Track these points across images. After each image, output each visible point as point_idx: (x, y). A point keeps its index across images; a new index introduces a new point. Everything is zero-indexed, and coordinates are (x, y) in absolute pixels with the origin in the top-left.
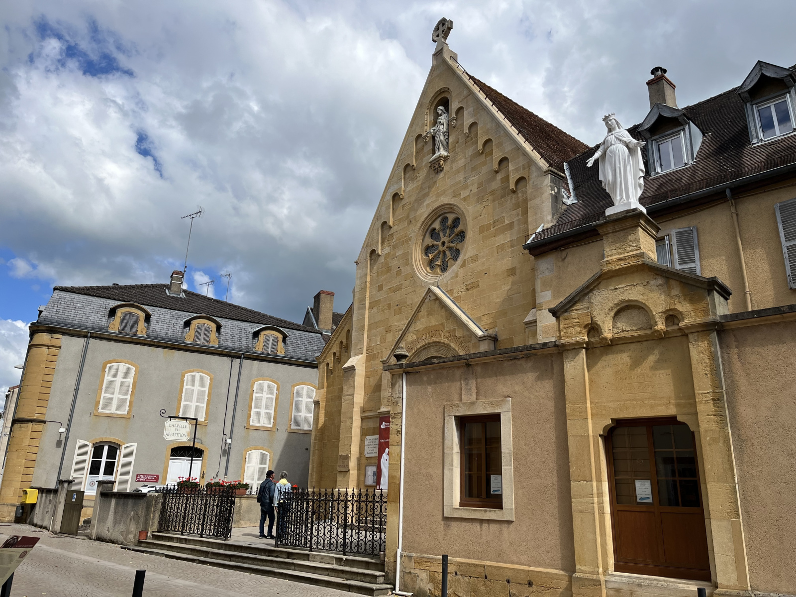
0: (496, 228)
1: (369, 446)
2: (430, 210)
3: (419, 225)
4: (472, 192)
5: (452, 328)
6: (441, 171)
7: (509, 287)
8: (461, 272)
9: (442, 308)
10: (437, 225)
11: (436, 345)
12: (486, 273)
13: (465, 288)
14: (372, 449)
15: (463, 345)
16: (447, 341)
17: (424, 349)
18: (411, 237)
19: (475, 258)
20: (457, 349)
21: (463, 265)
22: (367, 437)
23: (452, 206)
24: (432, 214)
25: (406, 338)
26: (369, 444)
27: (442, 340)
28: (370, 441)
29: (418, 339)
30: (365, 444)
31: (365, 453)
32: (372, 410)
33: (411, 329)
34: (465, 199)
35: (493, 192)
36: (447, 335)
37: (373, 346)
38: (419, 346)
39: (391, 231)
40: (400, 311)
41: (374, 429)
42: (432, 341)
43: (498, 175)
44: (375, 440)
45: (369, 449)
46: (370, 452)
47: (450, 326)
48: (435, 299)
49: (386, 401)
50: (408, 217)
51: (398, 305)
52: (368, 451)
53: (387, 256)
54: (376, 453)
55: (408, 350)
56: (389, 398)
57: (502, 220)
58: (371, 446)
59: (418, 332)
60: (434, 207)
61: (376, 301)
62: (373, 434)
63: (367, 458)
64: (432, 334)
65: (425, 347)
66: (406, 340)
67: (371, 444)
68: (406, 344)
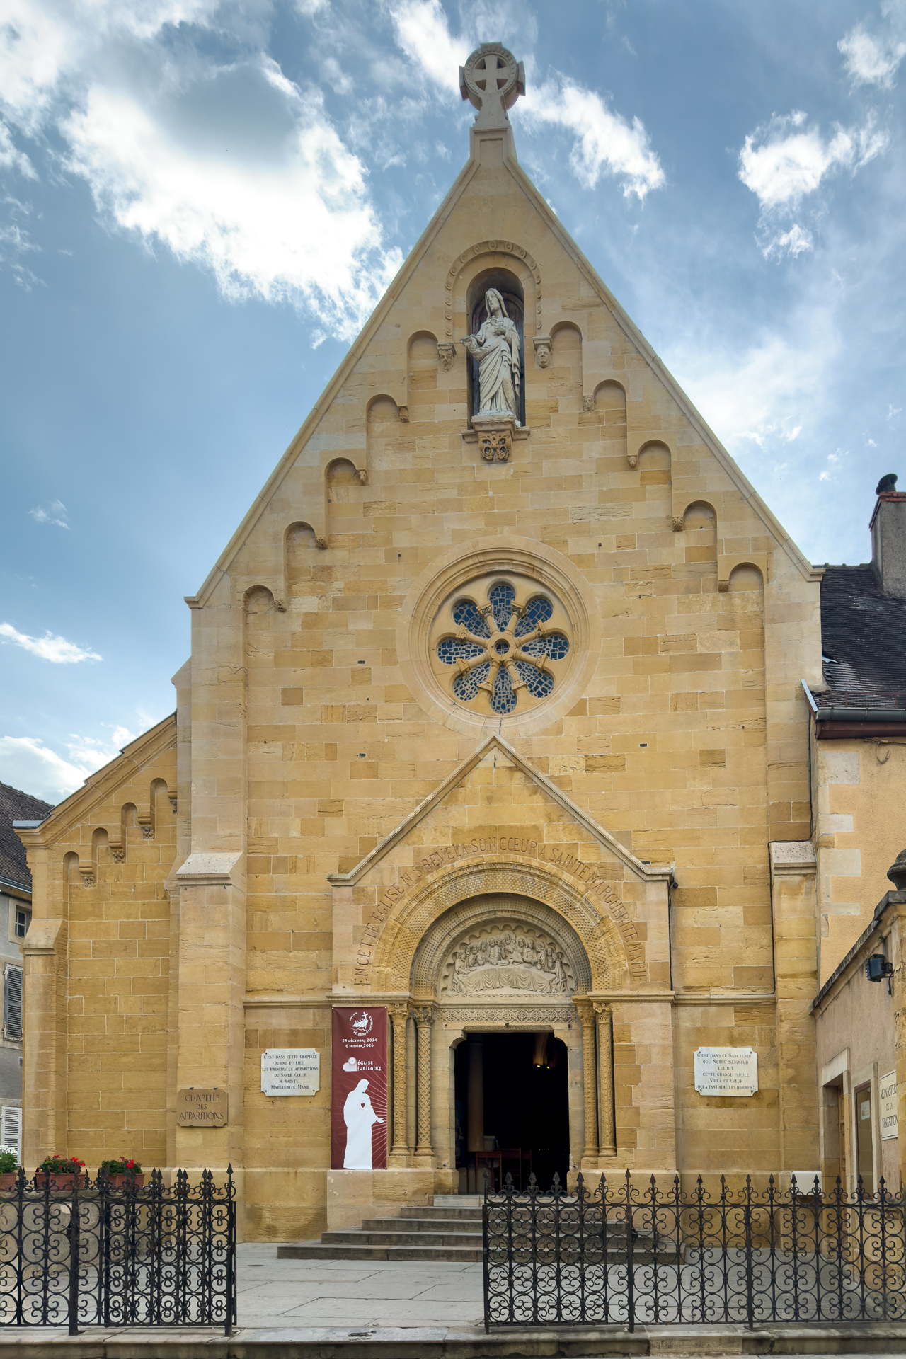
0: (671, 653)
1: (277, 1072)
2: (467, 548)
3: (430, 573)
4: (602, 550)
5: (565, 840)
6: (504, 460)
7: (706, 788)
8: (572, 726)
9: (535, 792)
10: (479, 593)
11: (515, 871)
12: (645, 745)
13: (583, 762)
14: (289, 1079)
15: (597, 882)
16: (549, 867)
17: (476, 872)
18: (402, 597)
19: (612, 704)
20: (581, 888)
21: (579, 709)
22: (267, 1050)
23: (537, 564)
24: (471, 562)
25: (414, 839)
26: (280, 1066)
27: (536, 862)
28: (280, 1060)
29: (457, 847)
30: (263, 1066)
31: (265, 1086)
32: (282, 990)
33: (430, 820)
34: (580, 560)
35: (662, 571)
36: (549, 853)
37: (276, 839)
38: (460, 863)
39: (327, 558)
40: (373, 772)
41: (294, 1032)
42: (503, 859)
43: (677, 535)
44: (299, 1059)
45: (280, 1078)
46: (284, 1084)
47: (557, 835)
48: (510, 768)
49: (350, 974)
50: (388, 540)
51: (363, 755)
52: (276, 1082)
53: (312, 621)
54: (307, 1087)
55: (423, 867)
56: (363, 967)
57: (689, 641)
58: (285, 1072)
59: (457, 832)
60: (482, 547)
61: (277, 727)
62: (292, 1045)
63: (272, 1099)
64: (505, 843)
65: (478, 870)
66: (414, 843)
67: (288, 1066)
68: (418, 853)
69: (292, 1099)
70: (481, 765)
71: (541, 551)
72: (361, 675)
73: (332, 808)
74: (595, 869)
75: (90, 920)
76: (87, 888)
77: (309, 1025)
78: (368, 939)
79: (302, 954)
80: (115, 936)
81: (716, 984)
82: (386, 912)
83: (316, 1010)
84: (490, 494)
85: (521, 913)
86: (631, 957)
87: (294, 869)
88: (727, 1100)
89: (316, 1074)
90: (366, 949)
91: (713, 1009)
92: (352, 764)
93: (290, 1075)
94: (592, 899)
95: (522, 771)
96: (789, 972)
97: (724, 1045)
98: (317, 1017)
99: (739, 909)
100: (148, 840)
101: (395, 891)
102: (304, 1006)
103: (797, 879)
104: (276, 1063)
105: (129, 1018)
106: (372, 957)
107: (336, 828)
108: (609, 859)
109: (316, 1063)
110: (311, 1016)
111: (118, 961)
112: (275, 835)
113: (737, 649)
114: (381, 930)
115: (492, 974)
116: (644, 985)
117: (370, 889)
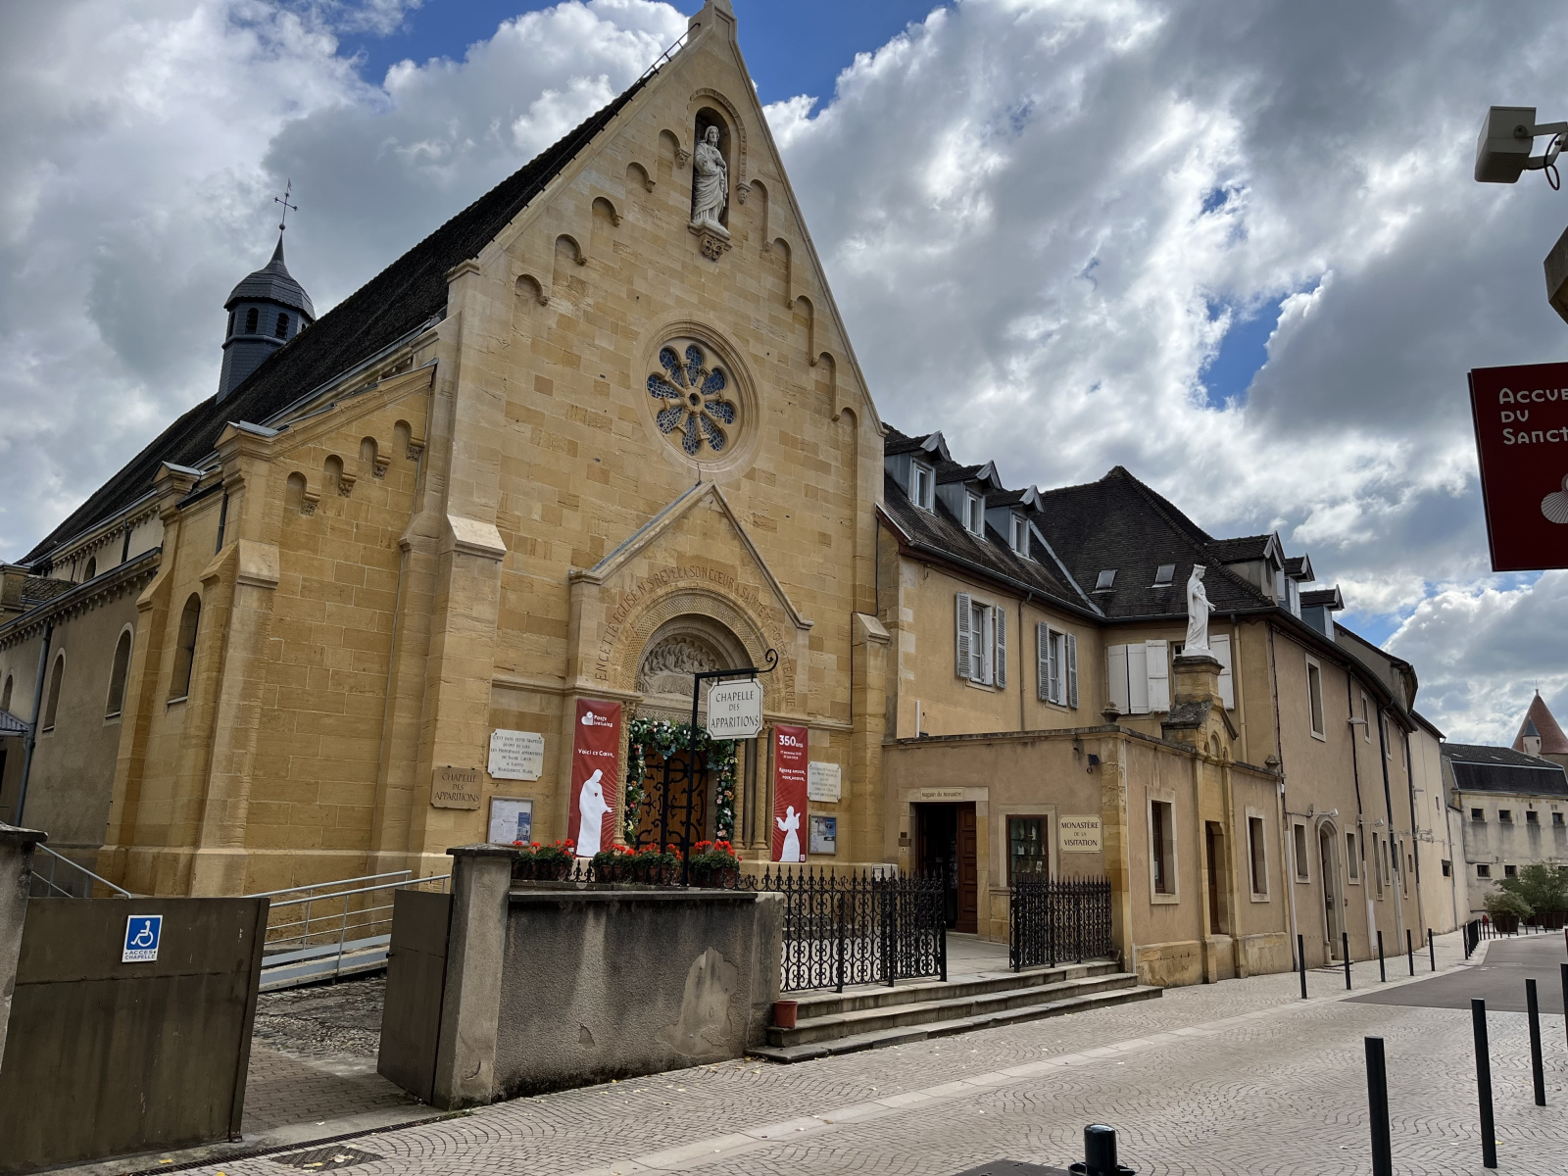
0: (806, 454)
1: (504, 754)
4: (769, 358)
5: (751, 582)
6: (713, 260)
7: (821, 561)
9: (735, 538)
10: (681, 350)
11: (714, 599)
12: (789, 517)
14: (515, 762)
15: (769, 621)
16: (740, 602)
19: (771, 479)
20: (759, 624)
21: (753, 475)
22: (497, 730)
23: (727, 348)
25: (650, 555)
26: (508, 748)
27: (732, 596)
28: (508, 742)
29: (679, 570)
30: (492, 747)
31: (492, 768)
34: (756, 358)
35: (802, 390)
36: (741, 591)
37: (519, 518)
38: (682, 584)
39: (581, 273)
40: (605, 477)
41: (522, 715)
42: (711, 588)
43: (811, 369)
44: (526, 743)
45: (507, 760)
46: (510, 767)
47: (746, 577)
48: (720, 513)
49: (593, 667)
50: (631, 282)
51: (599, 460)
52: (503, 765)
53: (565, 322)
54: (531, 772)
55: (656, 581)
56: (603, 663)
57: (815, 448)
58: (512, 755)
59: (680, 556)
60: (695, 319)
61: (528, 410)
62: (519, 727)
63: (496, 781)
64: (713, 576)
65: (692, 593)
66: (649, 558)
67: (515, 749)
68: (651, 566)
69: (514, 783)
70: (701, 504)
71: (733, 340)
72: (601, 388)
73: (570, 502)
74: (768, 610)
75: (300, 553)
76: (304, 516)
77: (535, 709)
78: (609, 638)
79: (535, 637)
80: (329, 577)
81: (821, 712)
82: (625, 613)
83: (543, 695)
84: (703, 280)
85: (706, 632)
86: (787, 686)
87: (533, 552)
88: (823, 805)
89: (539, 760)
90: (607, 647)
91: (818, 732)
92: (589, 466)
93: (516, 758)
94: (766, 635)
95: (727, 518)
96: (873, 713)
97: (822, 761)
98: (543, 702)
99: (834, 657)
100: (376, 480)
101: (631, 597)
102: (535, 690)
103: (878, 645)
104: (505, 745)
105: (336, 673)
106: (612, 654)
107: (573, 521)
108: (778, 606)
109: (540, 748)
110: (538, 701)
111: (331, 606)
112: (518, 513)
113: (839, 465)
114: (620, 631)
115: (671, 679)
116: (792, 710)
117: (613, 591)
